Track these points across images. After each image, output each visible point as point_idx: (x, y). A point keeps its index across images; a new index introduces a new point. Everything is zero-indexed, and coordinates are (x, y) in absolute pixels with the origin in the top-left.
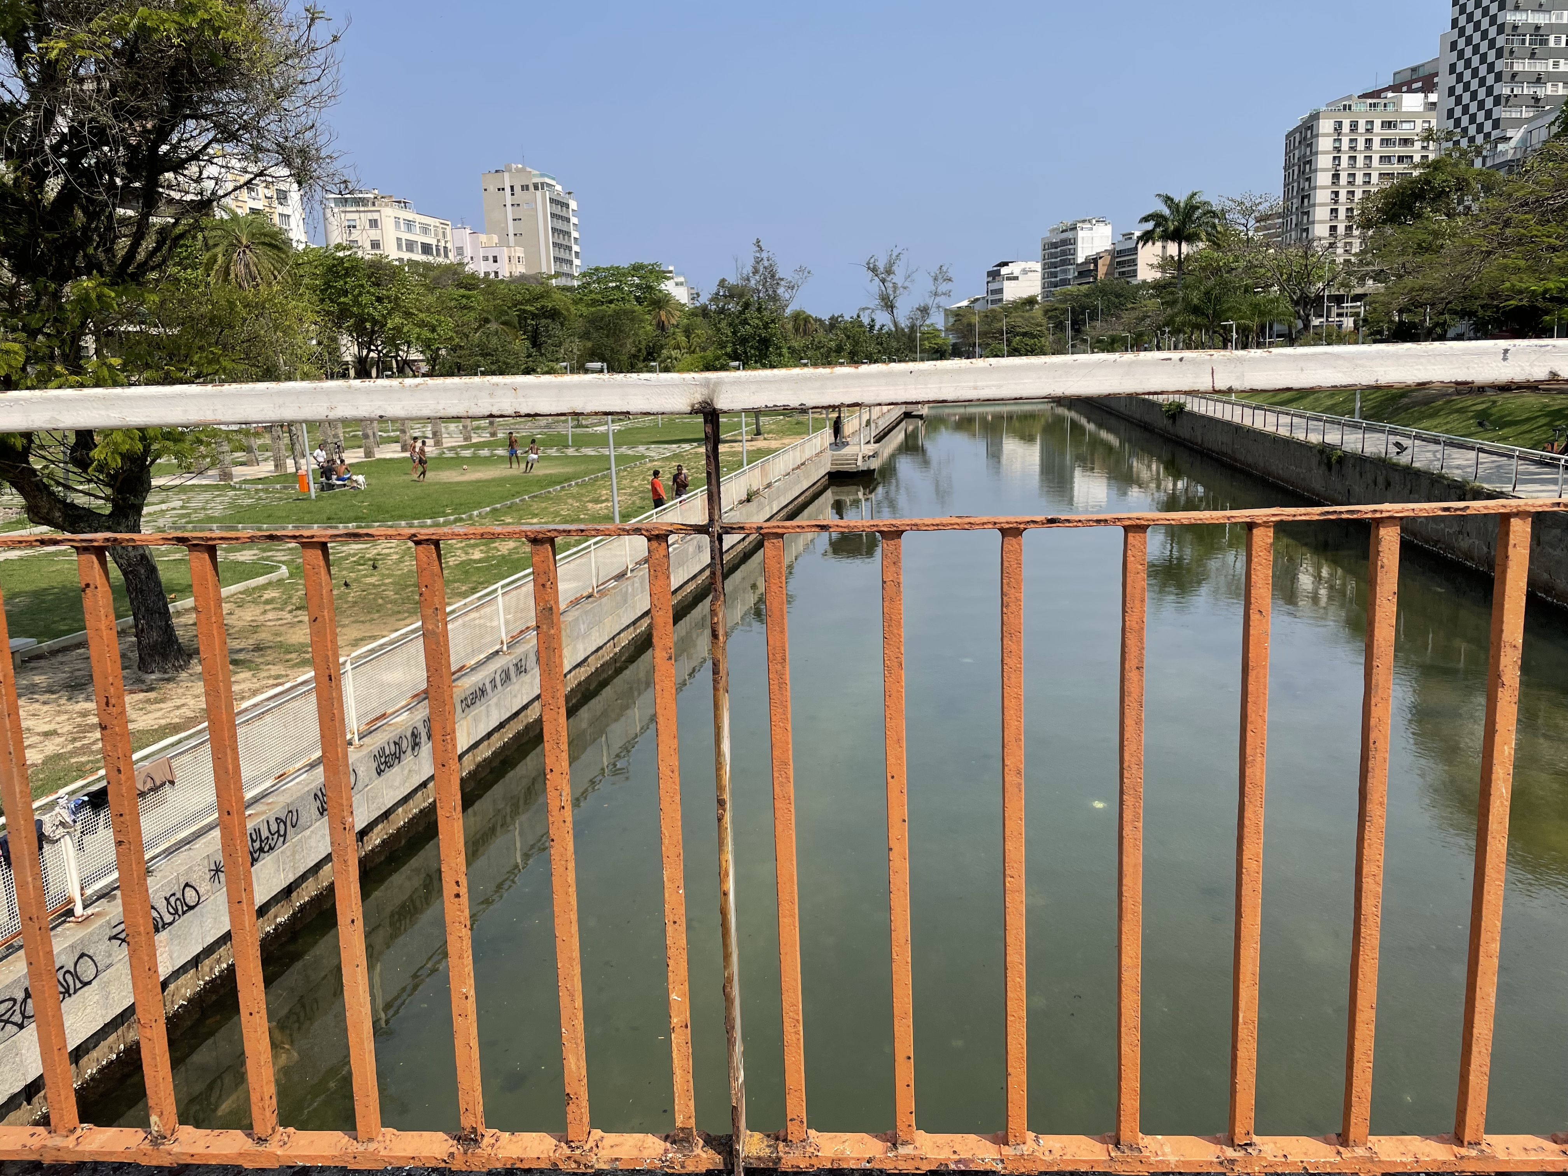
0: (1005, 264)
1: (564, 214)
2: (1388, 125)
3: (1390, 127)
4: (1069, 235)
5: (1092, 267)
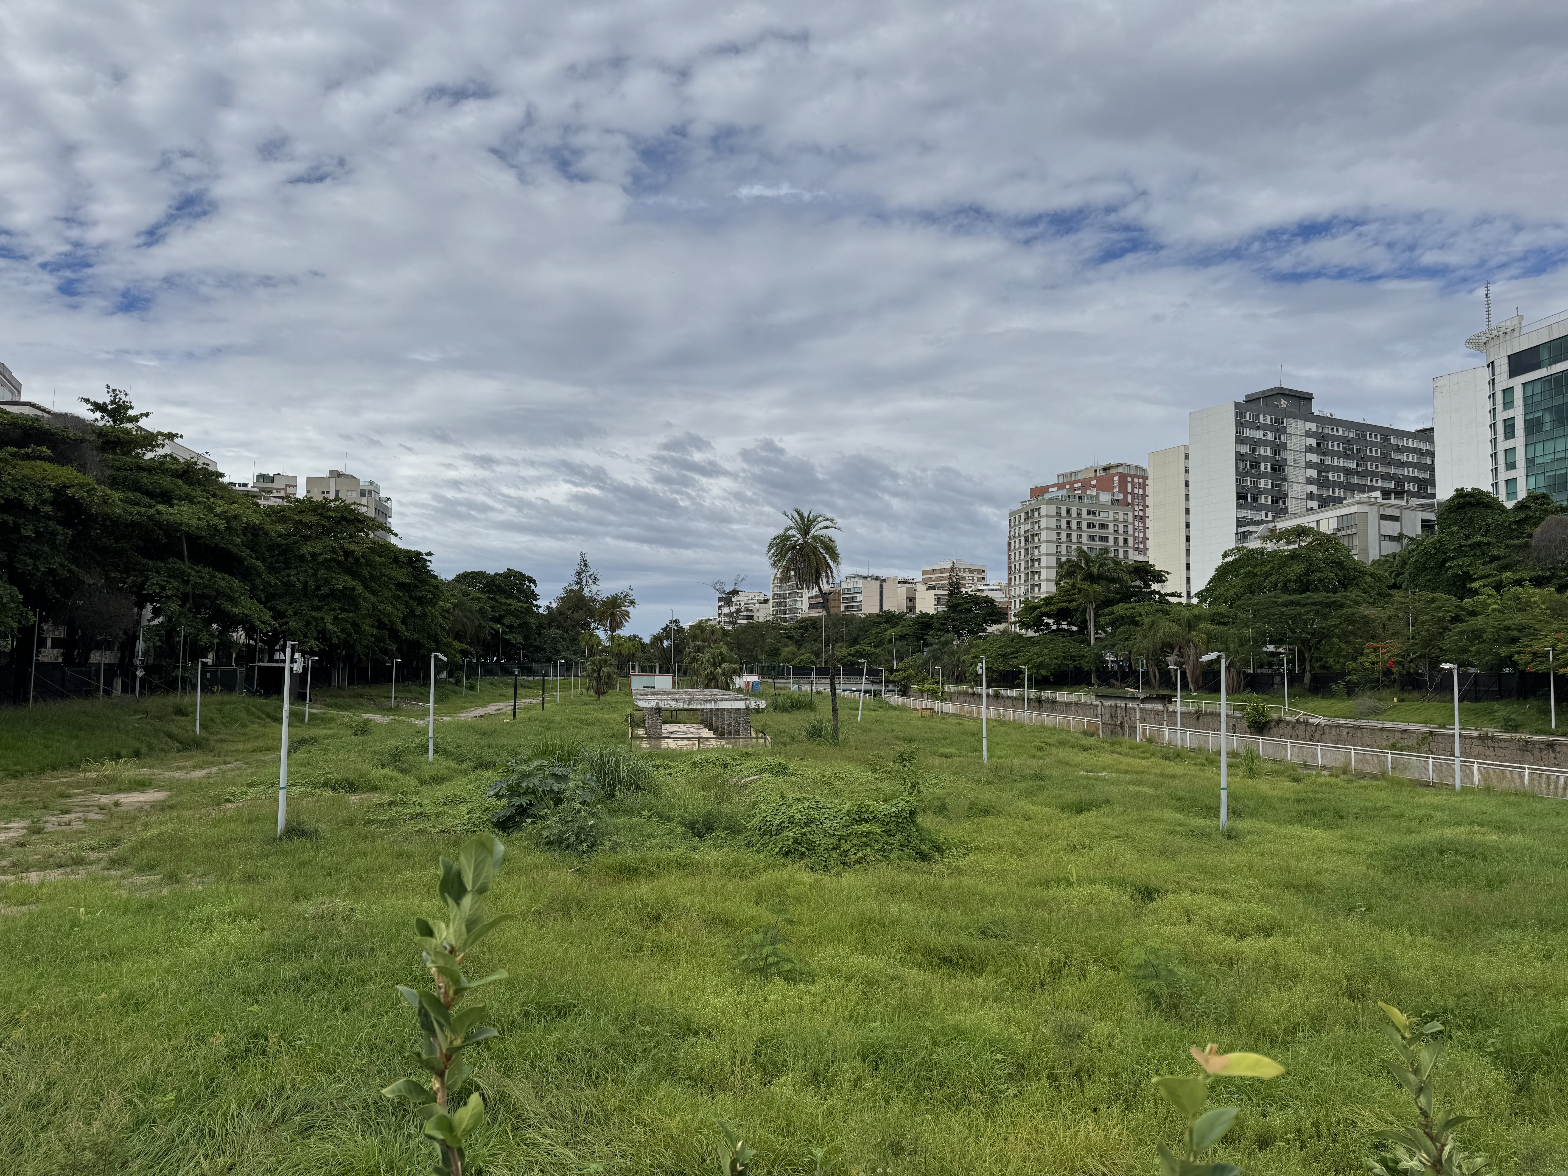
0: (736, 592)
2: (1091, 513)
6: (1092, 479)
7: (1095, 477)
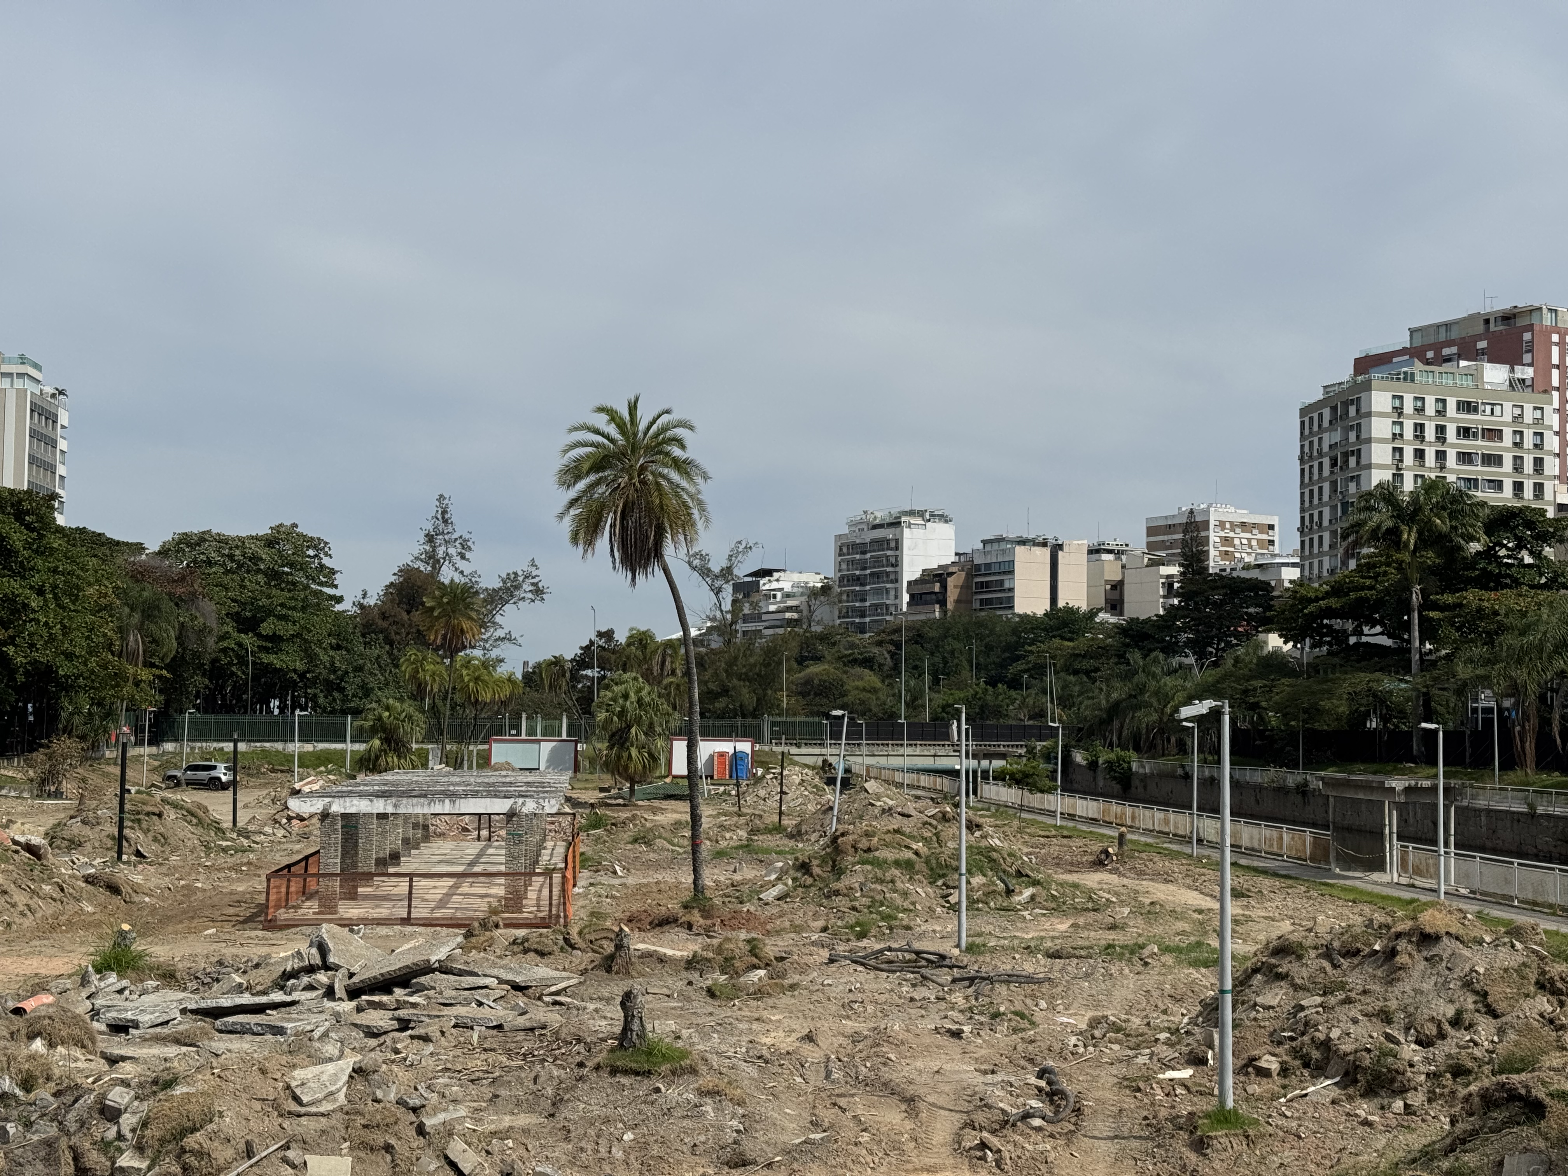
0: (768, 573)
1: (48, 431)
2: (1466, 407)
3: (1469, 411)
4: (889, 534)
5: (937, 588)
6: (1480, 338)
7: (1487, 334)
